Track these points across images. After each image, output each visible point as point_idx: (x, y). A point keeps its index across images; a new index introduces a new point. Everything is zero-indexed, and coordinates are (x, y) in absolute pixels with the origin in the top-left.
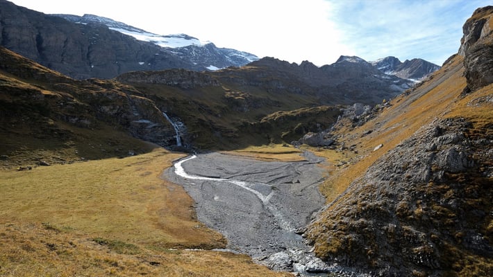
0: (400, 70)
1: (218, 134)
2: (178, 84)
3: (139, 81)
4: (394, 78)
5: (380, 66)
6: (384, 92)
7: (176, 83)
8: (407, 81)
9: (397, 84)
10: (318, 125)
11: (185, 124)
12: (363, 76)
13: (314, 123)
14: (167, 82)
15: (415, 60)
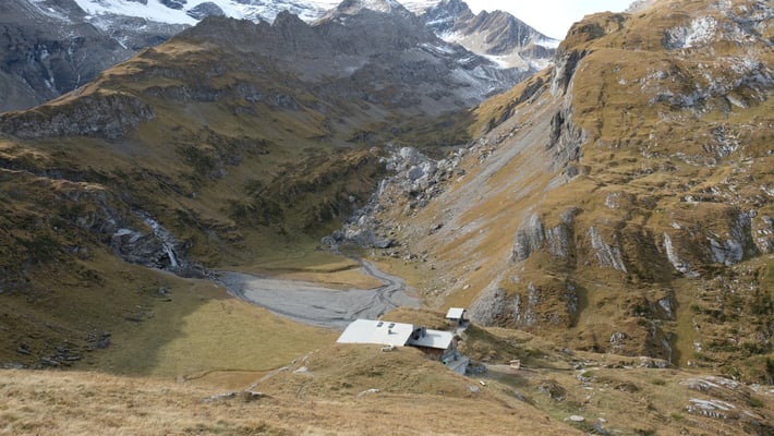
0: (471, 31)
1: (212, 235)
2: (99, 131)
3: (37, 134)
4: (460, 51)
5: (432, 18)
6: (442, 88)
7: (95, 129)
8: (482, 61)
9: (465, 67)
10: (351, 198)
11: (161, 223)
12: (402, 46)
13: (344, 194)
14: (82, 128)
15: (498, 13)
